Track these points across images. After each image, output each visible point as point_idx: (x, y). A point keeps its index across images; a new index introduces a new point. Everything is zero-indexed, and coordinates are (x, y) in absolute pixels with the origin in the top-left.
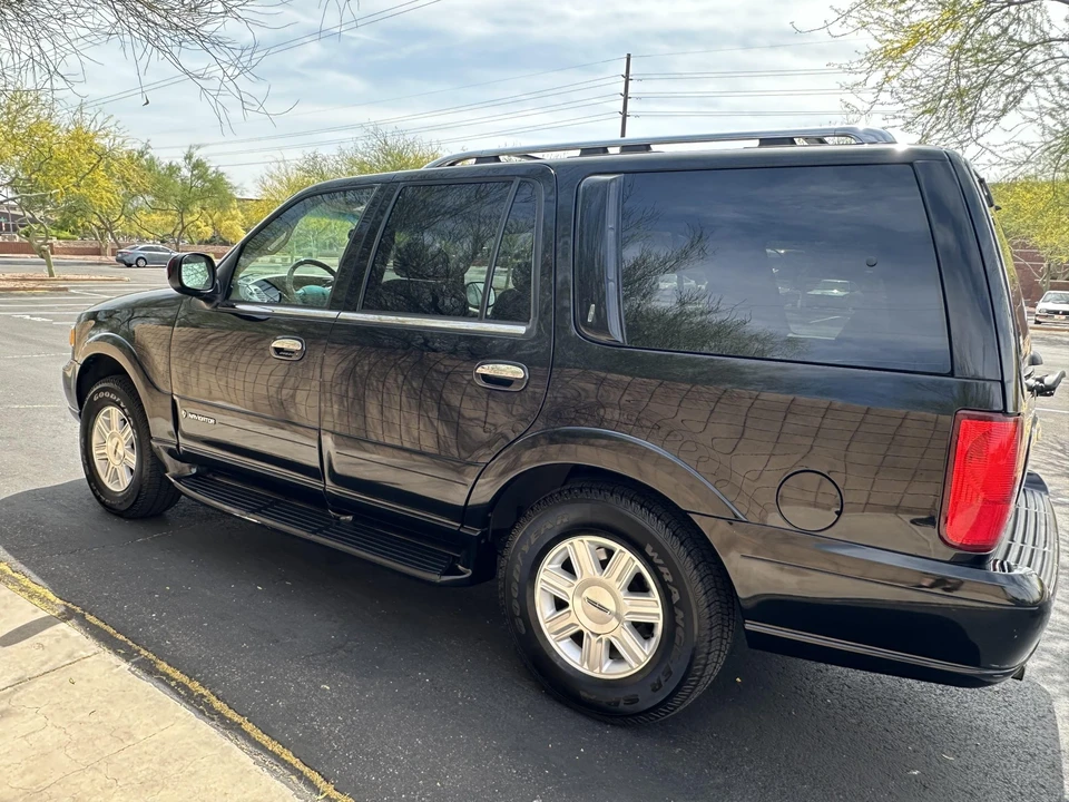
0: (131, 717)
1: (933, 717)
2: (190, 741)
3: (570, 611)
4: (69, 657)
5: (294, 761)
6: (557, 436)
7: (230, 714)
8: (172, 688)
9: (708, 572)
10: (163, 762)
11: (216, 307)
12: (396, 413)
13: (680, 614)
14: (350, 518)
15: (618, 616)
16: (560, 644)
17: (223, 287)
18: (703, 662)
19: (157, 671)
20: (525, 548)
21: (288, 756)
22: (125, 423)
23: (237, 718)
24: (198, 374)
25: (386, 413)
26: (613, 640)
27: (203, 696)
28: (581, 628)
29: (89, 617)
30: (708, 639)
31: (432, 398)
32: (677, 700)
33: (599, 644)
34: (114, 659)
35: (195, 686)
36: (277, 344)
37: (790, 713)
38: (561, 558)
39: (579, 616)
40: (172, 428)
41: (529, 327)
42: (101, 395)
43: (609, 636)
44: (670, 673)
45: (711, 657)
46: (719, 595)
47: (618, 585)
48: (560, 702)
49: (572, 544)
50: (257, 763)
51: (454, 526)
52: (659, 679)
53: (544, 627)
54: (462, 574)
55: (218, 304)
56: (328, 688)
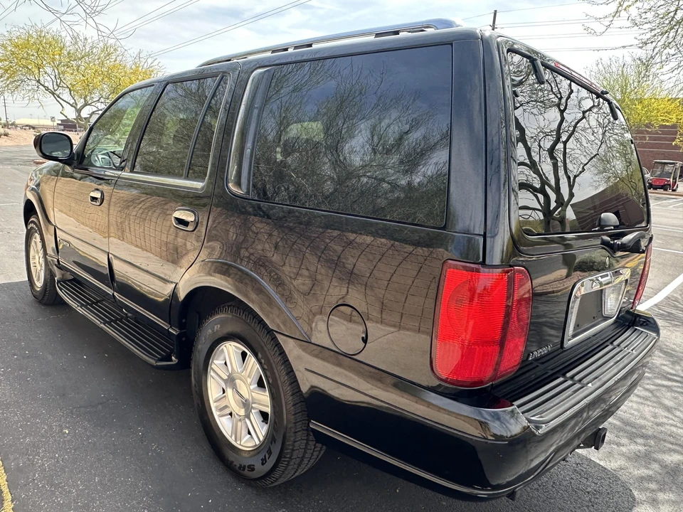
41: (204, 183)
51: (165, 326)
52: (265, 456)
53: (213, 405)
54: (171, 360)
55: (75, 167)
56: (67, 432)
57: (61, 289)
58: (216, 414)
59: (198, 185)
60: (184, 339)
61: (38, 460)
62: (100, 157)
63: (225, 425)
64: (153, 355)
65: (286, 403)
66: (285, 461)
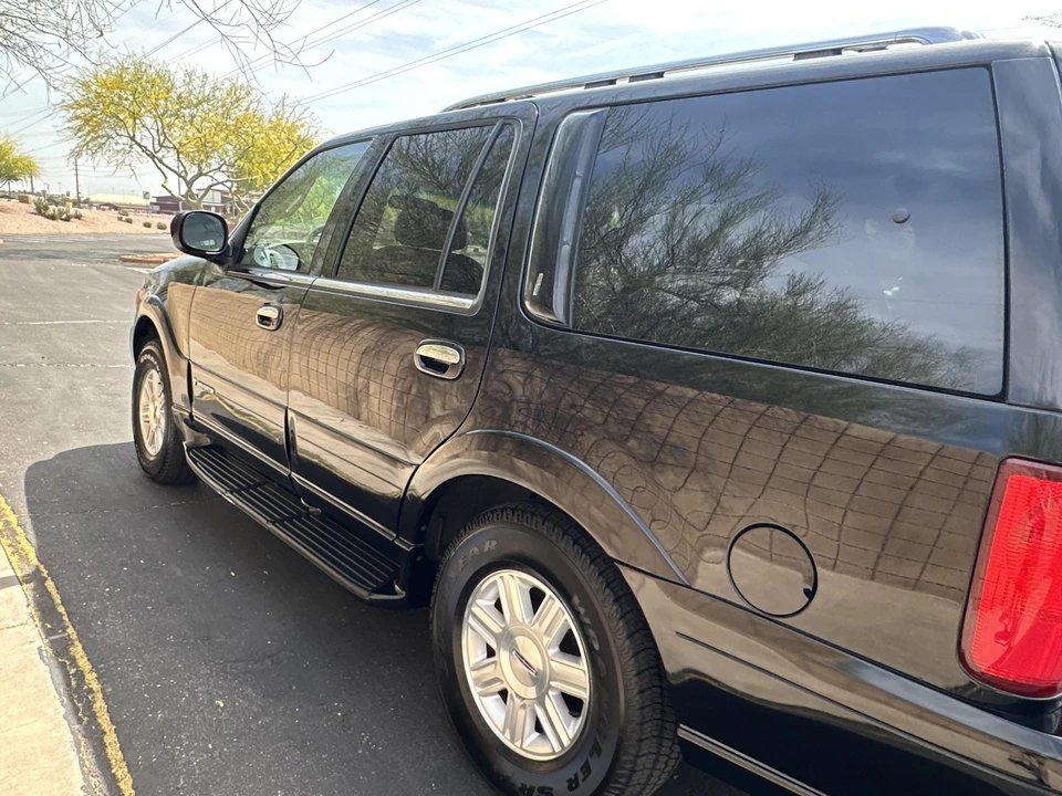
3: (495, 662)
7: (104, 718)
11: (227, 270)
14: (319, 510)
16: (485, 700)
17: (235, 248)
19: (67, 655)
20: (453, 575)
23: (106, 725)
26: (539, 710)
27: (91, 691)
28: (504, 686)
29: (48, 582)
33: (524, 711)
34: (35, 633)
36: (261, 312)
39: (503, 669)
40: (187, 395)
41: (476, 301)
42: (148, 356)
44: (590, 771)
47: (546, 640)
49: (502, 578)
50: (85, 787)
51: (390, 535)
52: (576, 776)
53: (470, 676)
54: (395, 593)
55: (229, 268)
56: (222, 705)
57: (195, 462)
58: (475, 691)
59: (466, 303)
60: (419, 559)
61: (181, 753)
62: (268, 252)
63: (492, 712)
64: (364, 583)
65: (626, 686)
66: (615, 788)
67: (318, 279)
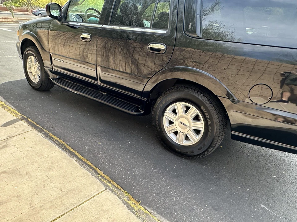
0: (42, 149)
1: (279, 160)
2: (60, 157)
4: (23, 130)
5: (91, 165)
6: (172, 70)
7: (72, 150)
8: (54, 141)
9: (221, 115)
10: (52, 163)
11: (62, 23)
12: (118, 61)
13: (210, 128)
14: (106, 93)
15: (189, 127)
16: (170, 134)
17: (64, 16)
18: (216, 142)
19: (50, 136)
20: (161, 105)
21: (89, 163)
22: (36, 61)
23: (74, 151)
24: (58, 47)
25: (115, 61)
26: (187, 134)
27: (63, 144)
28: (177, 130)
29: (29, 119)
30: (218, 136)
31: (130, 56)
32: (206, 153)
33: (183, 135)
34: (37, 132)
35: (61, 141)
36: (82, 36)
37: (237, 157)
38: (172, 109)
39: (177, 126)
40: (51, 64)
42: (28, 52)
43: (186, 133)
44: (205, 145)
45: (218, 141)
46: (223, 123)
48: (169, 151)
50: (80, 165)
67: (103, 26)
